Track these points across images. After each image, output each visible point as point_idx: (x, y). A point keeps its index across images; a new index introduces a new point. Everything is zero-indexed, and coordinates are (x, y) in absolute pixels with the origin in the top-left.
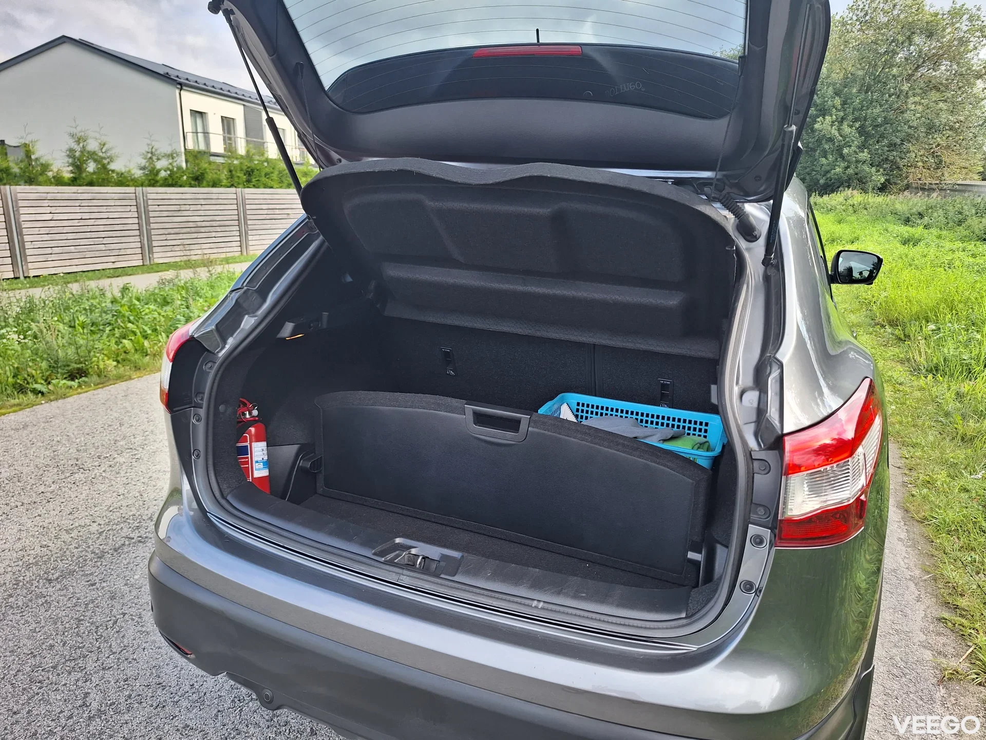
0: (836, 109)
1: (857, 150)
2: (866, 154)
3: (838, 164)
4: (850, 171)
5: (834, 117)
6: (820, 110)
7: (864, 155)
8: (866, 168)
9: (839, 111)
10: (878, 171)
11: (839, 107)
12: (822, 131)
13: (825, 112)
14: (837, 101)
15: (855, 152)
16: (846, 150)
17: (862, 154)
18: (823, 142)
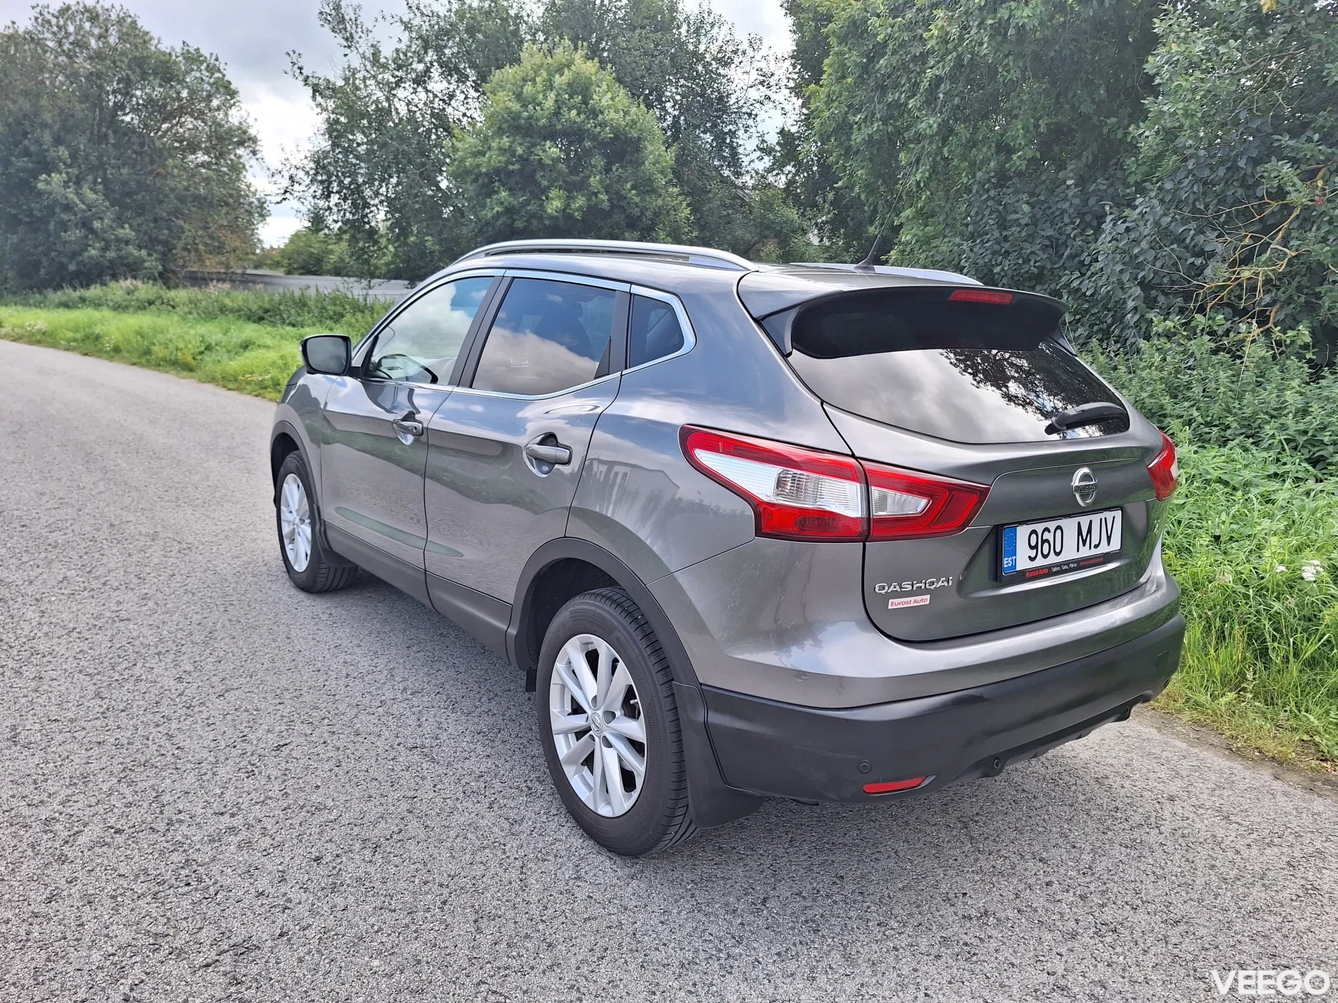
0: (64, 164)
1: (114, 225)
2: (128, 231)
3: (90, 242)
4: (111, 254)
5: (64, 175)
6: (39, 163)
7: (126, 232)
8: (132, 249)
9: (70, 166)
10: (151, 255)
11: (69, 161)
12: (50, 193)
13: (48, 167)
14: (63, 152)
15: (111, 227)
16: (97, 225)
17: (122, 231)
18: (57, 210)
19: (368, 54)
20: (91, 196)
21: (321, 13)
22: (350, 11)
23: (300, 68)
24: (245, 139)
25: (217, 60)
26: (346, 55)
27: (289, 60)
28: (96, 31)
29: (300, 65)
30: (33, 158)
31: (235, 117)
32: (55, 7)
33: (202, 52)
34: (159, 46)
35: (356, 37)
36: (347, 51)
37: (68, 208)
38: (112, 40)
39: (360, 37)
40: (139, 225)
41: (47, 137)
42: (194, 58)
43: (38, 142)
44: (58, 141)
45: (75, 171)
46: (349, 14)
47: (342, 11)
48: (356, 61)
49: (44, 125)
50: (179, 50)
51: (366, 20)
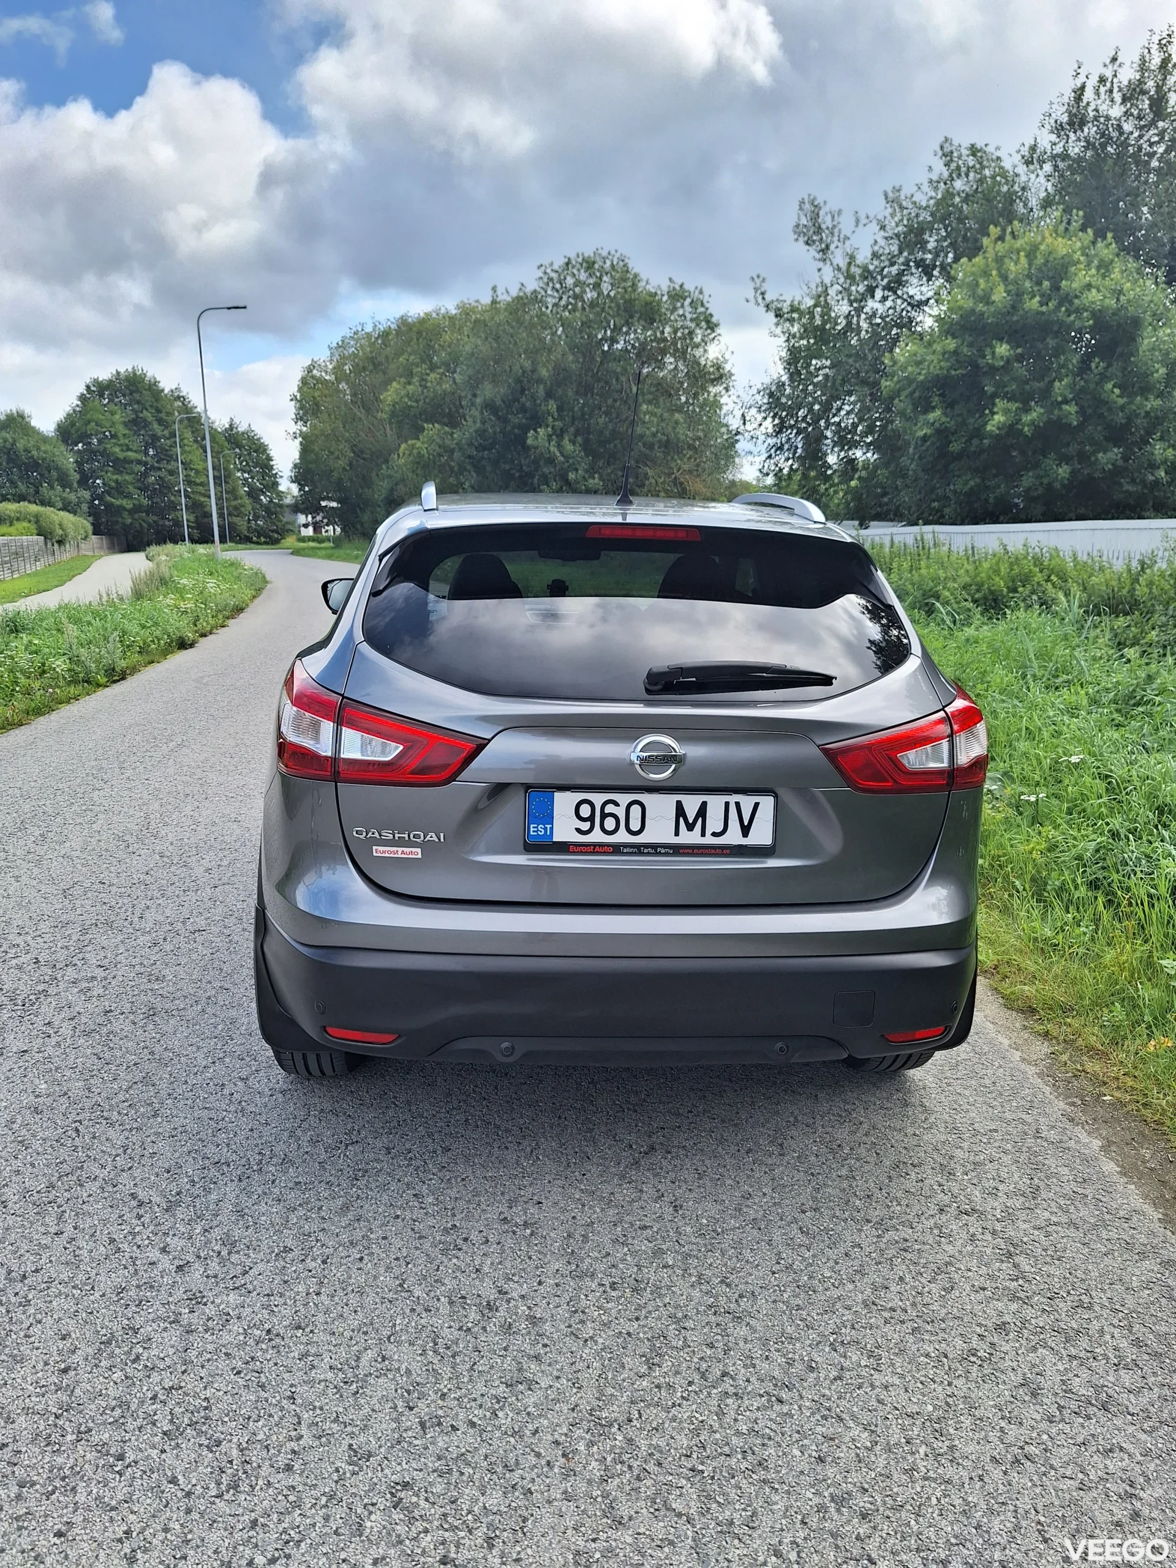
0: (552, 417)
5: (551, 428)
6: (530, 419)
9: (556, 419)
11: (556, 414)
12: (536, 448)
13: (536, 421)
14: (552, 406)
15: (584, 477)
16: (572, 476)
17: (591, 481)
18: (542, 463)
19: (843, 265)
20: (569, 447)
21: (797, 226)
22: (828, 219)
23: (763, 294)
24: (719, 375)
25: (701, 292)
26: (819, 270)
27: (752, 285)
28: (591, 281)
29: (763, 290)
30: (527, 415)
31: (713, 352)
32: (559, 262)
33: (686, 287)
34: (648, 287)
35: (832, 247)
36: (821, 264)
37: (551, 461)
38: (606, 287)
39: (837, 247)
40: (609, 475)
41: (541, 391)
42: (678, 295)
43: (533, 398)
44: (549, 395)
45: (559, 424)
46: (826, 221)
47: (820, 220)
48: (828, 274)
49: (540, 381)
50: (665, 289)
51: (846, 225)
